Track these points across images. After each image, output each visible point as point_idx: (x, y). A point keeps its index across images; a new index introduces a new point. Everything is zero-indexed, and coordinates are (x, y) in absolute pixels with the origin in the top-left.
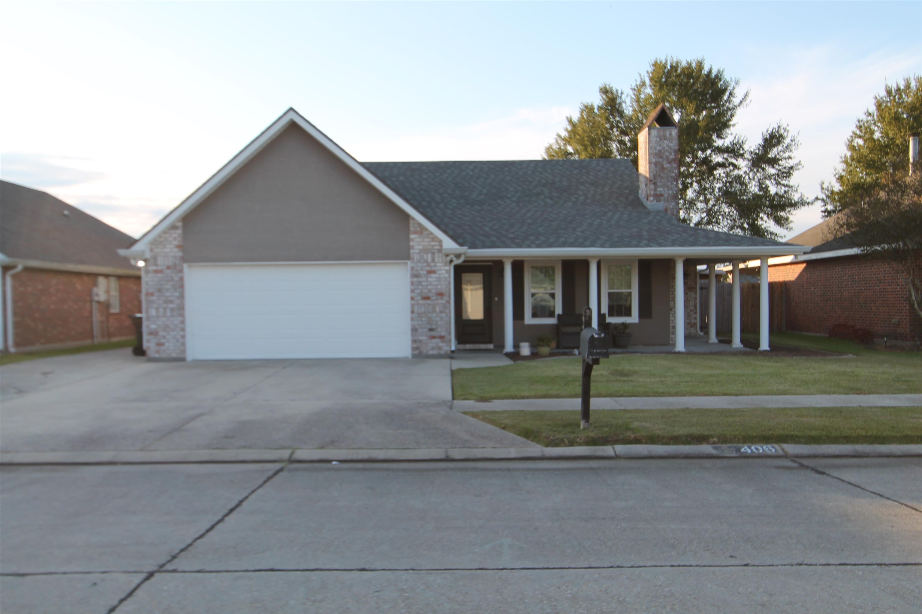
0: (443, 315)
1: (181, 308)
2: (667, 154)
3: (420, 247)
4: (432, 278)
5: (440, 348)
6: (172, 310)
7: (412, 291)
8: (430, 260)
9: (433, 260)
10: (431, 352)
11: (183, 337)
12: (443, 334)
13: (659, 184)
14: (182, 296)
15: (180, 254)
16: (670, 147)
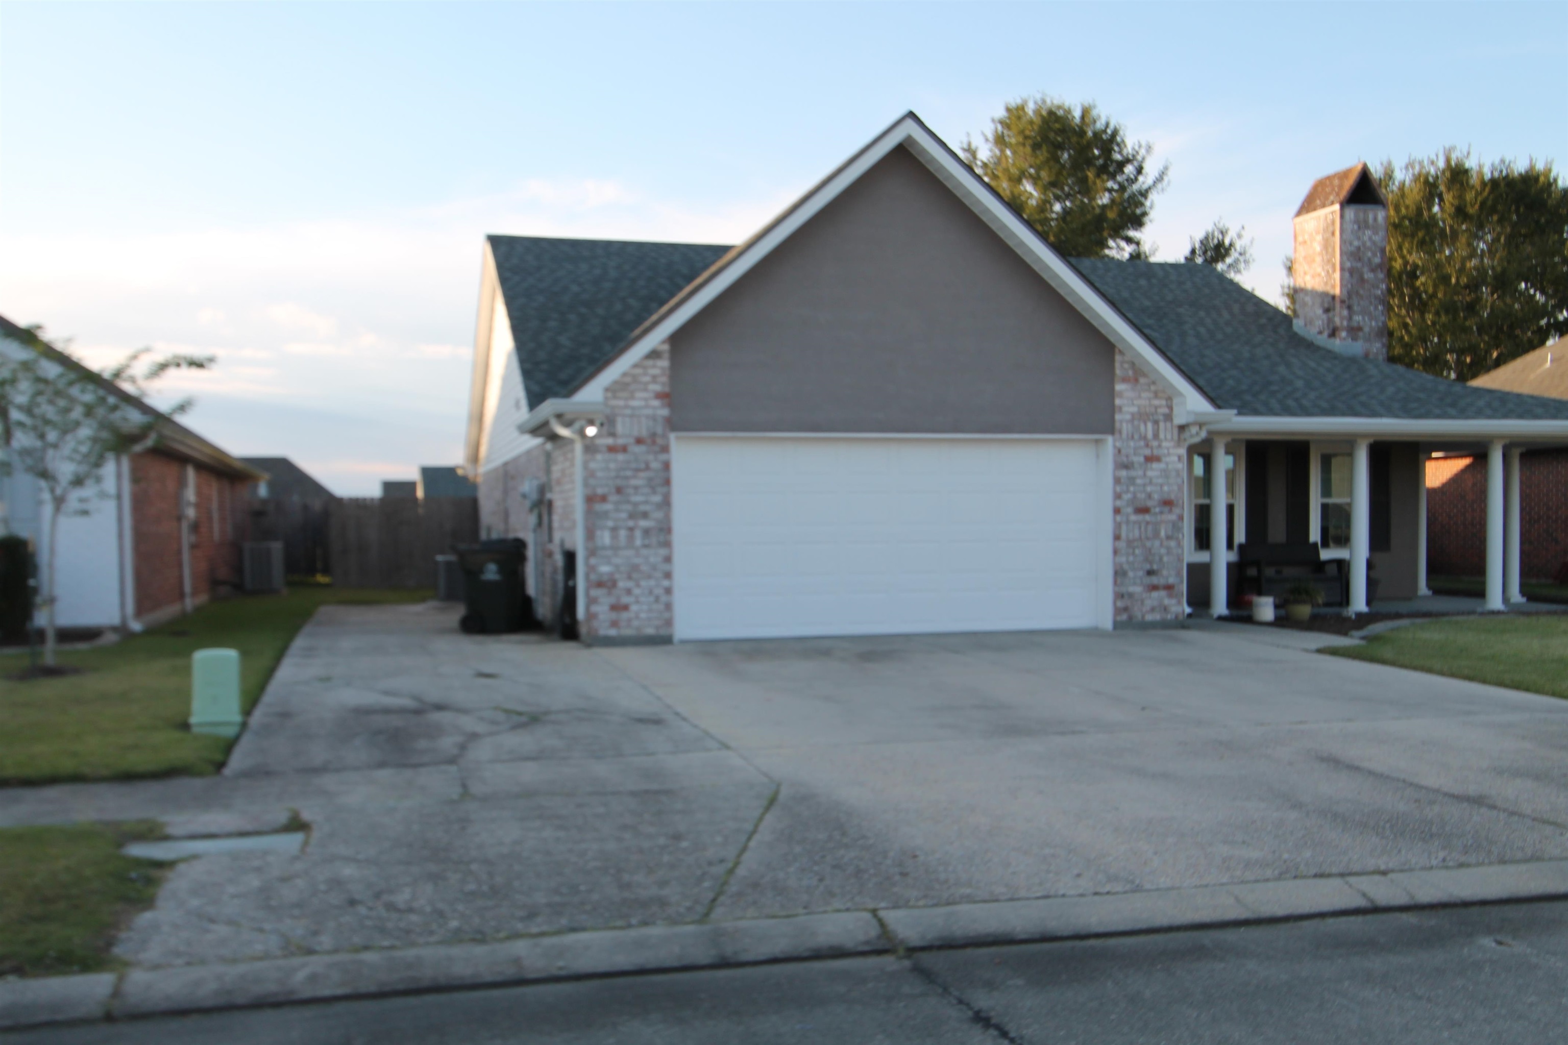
0: (1173, 544)
1: (666, 529)
2: (1369, 254)
3: (1134, 409)
4: (1154, 470)
5: (1165, 609)
6: (647, 532)
7: (1117, 496)
8: (1150, 435)
9: (1156, 436)
10: (1149, 617)
11: (668, 591)
12: (1171, 580)
13: (1355, 308)
14: (666, 503)
15: (665, 412)
16: (1374, 243)
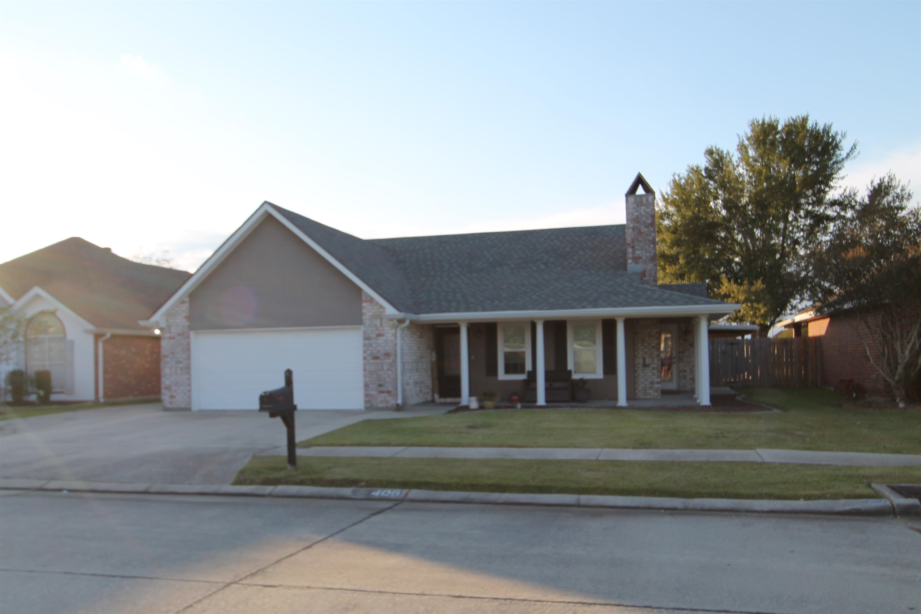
0: (390, 373)
1: (188, 369)
2: (644, 219)
3: (371, 314)
4: (381, 340)
5: (387, 402)
6: (181, 369)
7: (365, 352)
8: (378, 324)
9: (381, 325)
10: (380, 405)
11: (190, 391)
12: (390, 389)
13: (636, 247)
14: (189, 358)
15: (187, 323)
16: (647, 213)
